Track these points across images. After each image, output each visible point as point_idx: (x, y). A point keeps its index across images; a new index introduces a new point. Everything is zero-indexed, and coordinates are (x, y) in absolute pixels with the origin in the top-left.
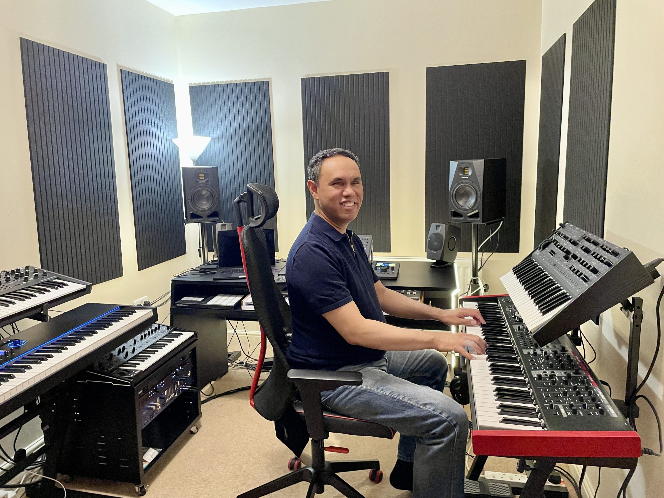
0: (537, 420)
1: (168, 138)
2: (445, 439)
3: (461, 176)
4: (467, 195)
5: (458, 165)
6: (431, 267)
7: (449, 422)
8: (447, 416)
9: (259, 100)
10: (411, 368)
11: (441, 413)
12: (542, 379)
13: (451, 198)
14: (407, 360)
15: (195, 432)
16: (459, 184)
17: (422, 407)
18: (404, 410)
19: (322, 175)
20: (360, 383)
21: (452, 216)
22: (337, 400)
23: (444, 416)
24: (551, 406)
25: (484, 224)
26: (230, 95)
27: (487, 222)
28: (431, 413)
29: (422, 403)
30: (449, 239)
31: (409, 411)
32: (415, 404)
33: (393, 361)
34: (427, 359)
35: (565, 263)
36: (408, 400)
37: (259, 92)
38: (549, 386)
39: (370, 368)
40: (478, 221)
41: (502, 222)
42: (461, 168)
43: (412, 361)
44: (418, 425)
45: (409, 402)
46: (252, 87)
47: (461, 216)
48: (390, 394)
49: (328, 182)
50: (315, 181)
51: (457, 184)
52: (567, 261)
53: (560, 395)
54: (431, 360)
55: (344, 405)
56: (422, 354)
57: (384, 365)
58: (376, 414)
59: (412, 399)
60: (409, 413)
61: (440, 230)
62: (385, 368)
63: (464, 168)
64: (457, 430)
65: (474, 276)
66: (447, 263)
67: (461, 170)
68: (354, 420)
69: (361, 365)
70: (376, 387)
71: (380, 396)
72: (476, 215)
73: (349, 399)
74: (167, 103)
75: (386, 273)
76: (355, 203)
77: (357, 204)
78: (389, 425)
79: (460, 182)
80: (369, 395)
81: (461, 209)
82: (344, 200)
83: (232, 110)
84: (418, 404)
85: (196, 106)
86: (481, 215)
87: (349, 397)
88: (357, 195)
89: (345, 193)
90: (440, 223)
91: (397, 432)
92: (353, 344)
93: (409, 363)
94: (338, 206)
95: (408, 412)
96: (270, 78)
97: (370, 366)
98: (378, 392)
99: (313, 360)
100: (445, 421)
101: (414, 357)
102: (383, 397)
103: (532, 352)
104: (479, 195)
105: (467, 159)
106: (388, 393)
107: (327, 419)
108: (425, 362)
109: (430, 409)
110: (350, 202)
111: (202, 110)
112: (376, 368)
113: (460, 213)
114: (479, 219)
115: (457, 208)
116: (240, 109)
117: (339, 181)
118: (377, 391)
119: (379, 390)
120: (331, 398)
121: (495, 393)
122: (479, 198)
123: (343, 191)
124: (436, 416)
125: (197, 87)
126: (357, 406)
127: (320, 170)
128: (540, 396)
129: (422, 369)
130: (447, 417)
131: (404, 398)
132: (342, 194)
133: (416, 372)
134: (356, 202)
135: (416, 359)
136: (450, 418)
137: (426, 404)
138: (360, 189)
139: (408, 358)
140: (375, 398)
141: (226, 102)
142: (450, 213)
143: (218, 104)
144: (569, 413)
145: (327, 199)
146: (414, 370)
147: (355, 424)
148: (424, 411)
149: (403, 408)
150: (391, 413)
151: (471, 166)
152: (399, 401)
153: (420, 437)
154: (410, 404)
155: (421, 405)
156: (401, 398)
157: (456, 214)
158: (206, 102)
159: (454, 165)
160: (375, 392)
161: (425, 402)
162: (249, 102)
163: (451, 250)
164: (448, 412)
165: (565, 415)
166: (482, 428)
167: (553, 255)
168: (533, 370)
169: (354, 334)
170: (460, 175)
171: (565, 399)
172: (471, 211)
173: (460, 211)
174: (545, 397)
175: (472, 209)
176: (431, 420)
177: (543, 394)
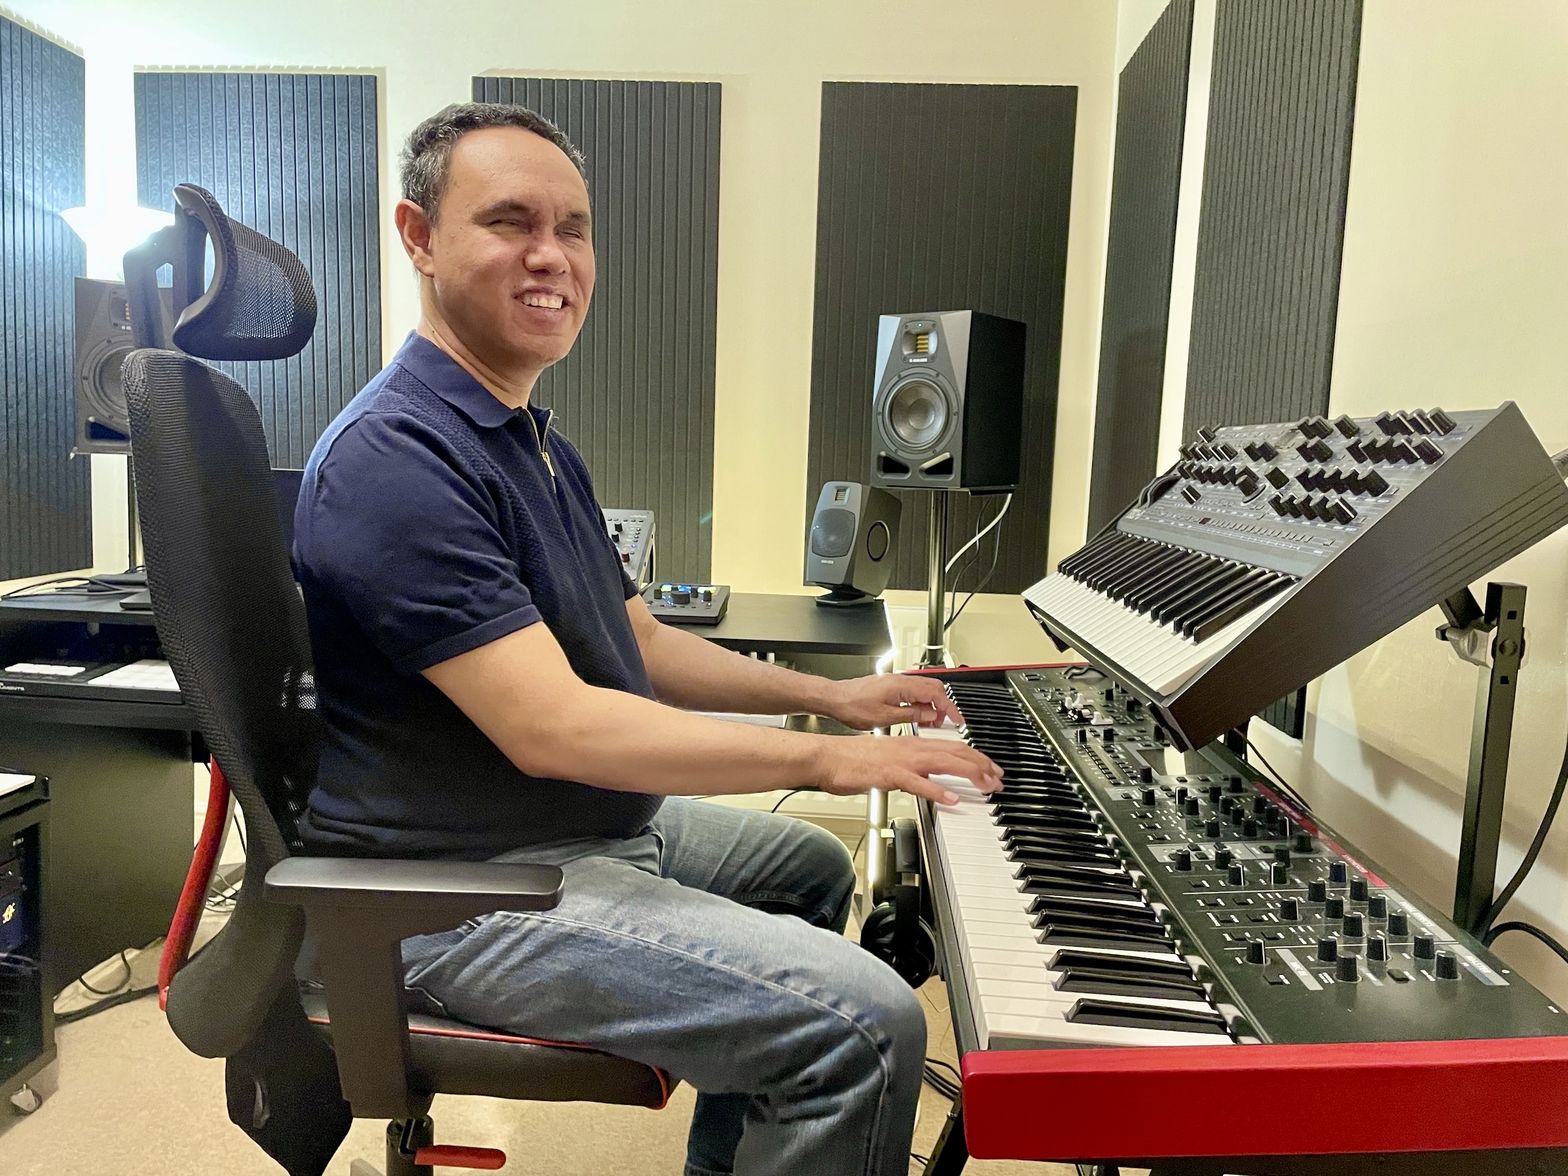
0: (1203, 1007)
1: (48, 207)
2: (848, 1097)
3: (905, 359)
4: (922, 408)
5: (903, 325)
6: (819, 604)
7: (863, 1036)
8: (854, 1013)
9: (346, 129)
10: (744, 873)
11: (836, 1005)
12: (1193, 868)
13: (880, 417)
14: (729, 849)
15: (29, 1109)
16: (901, 379)
17: (771, 985)
18: (706, 1001)
19: (450, 185)
20: (549, 903)
21: (879, 469)
22: (467, 972)
23: (847, 1012)
24: (1255, 954)
25: (966, 490)
26: (259, 109)
27: (974, 489)
28: (801, 1004)
29: (770, 971)
30: (871, 527)
31: (725, 1001)
32: (748, 976)
33: (685, 850)
34: (791, 848)
35: (1242, 504)
36: (724, 962)
37: (346, 104)
38: (1222, 888)
39: (597, 859)
40: (949, 483)
41: (1010, 495)
42: (907, 333)
43: (748, 853)
44: (754, 1051)
45: (725, 967)
46: (327, 90)
47: (904, 469)
48: (661, 942)
49: (474, 208)
50: (423, 205)
51: (896, 379)
52: (1248, 498)
53: (1268, 917)
54: (805, 852)
55: (490, 993)
56: (777, 836)
57: (651, 857)
58: (606, 1019)
59: (738, 958)
60: (724, 1010)
61: (846, 501)
62: (654, 866)
63: (918, 335)
64: (886, 1062)
65: (931, 644)
66: (862, 595)
67: (912, 339)
68: (527, 1045)
69: (564, 850)
70: (614, 921)
71: (623, 951)
72: (944, 468)
73: (513, 969)
74: (53, 106)
75: (688, 607)
76: (565, 303)
77: (575, 308)
78: (652, 1059)
79: (903, 374)
80: (586, 950)
81: (905, 449)
82: (530, 283)
83: (261, 149)
84: (757, 974)
85: (151, 131)
86: (957, 466)
87: (515, 958)
88: (576, 275)
89: (534, 260)
90: (846, 480)
91: (683, 1082)
92: (535, 775)
93: (739, 859)
94: (508, 306)
95: (720, 1005)
96: (383, 70)
97: (599, 854)
98: (619, 940)
99: (388, 835)
100: (847, 1033)
101: (755, 842)
102: (634, 955)
103: (1137, 795)
104: (955, 410)
105: (923, 311)
106: (654, 940)
107: (422, 1044)
108: (788, 859)
109: (798, 990)
110: (548, 292)
111: (170, 144)
112: (623, 861)
113: (901, 460)
114: (952, 477)
115: (893, 448)
116: (287, 148)
117: (515, 216)
118: (617, 933)
119: (625, 930)
120: (443, 966)
121: (1034, 918)
122: (955, 418)
123: (527, 251)
124: (818, 1015)
125: (157, 76)
126: (540, 991)
127: (446, 164)
128: (1200, 923)
129: (777, 880)
130: (858, 1019)
131: (710, 955)
132: (524, 261)
133: (757, 889)
134: (571, 299)
135: (758, 850)
136: (867, 1021)
137: (786, 974)
138: (585, 256)
139: (734, 843)
140: (607, 960)
141: (246, 126)
142: (874, 463)
143: (220, 131)
144: (1327, 978)
145: (467, 274)
146: (752, 881)
147: (528, 1056)
148: (777, 1000)
149: (703, 992)
150: (664, 1011)
151: (936, 327)
152: (691, 968)
153: (758, 1097)
154: (730, 976)
155: (767, 978)
156: (698, 956)
157: (891, 465)
158: (182, 121)
159: (889, 327)
160: (607, 939)
161: (782, 968)
162: (314, 132)
163: (875, 560)
164: (860, 999)
165: (1312, 985)
166: (997, 1041)
167: (1191, 502)
168: (1151, 842)
169: (542, 739)
170: (906, 353)
171: (1292, 930)
172: (930, 453)
173: (903, 456)
174: (1217, 924)
175: (933, 449)
176: (800, 1032)
177: (1210, 915)
